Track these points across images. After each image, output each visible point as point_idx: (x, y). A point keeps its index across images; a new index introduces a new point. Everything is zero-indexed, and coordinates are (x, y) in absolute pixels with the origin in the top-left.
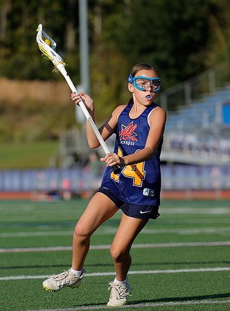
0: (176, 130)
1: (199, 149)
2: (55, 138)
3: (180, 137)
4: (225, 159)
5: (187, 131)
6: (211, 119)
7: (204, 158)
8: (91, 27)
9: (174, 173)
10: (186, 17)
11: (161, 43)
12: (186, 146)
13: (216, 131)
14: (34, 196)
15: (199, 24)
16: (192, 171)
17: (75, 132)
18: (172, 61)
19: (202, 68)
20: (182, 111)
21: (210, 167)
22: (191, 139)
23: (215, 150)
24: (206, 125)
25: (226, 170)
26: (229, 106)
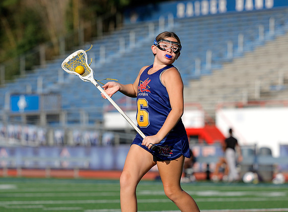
4: (12, 142)
6: (1, 107)
13: (5, 117)
23: (4, 133)
25: (12, 151)
26: (15, 96)
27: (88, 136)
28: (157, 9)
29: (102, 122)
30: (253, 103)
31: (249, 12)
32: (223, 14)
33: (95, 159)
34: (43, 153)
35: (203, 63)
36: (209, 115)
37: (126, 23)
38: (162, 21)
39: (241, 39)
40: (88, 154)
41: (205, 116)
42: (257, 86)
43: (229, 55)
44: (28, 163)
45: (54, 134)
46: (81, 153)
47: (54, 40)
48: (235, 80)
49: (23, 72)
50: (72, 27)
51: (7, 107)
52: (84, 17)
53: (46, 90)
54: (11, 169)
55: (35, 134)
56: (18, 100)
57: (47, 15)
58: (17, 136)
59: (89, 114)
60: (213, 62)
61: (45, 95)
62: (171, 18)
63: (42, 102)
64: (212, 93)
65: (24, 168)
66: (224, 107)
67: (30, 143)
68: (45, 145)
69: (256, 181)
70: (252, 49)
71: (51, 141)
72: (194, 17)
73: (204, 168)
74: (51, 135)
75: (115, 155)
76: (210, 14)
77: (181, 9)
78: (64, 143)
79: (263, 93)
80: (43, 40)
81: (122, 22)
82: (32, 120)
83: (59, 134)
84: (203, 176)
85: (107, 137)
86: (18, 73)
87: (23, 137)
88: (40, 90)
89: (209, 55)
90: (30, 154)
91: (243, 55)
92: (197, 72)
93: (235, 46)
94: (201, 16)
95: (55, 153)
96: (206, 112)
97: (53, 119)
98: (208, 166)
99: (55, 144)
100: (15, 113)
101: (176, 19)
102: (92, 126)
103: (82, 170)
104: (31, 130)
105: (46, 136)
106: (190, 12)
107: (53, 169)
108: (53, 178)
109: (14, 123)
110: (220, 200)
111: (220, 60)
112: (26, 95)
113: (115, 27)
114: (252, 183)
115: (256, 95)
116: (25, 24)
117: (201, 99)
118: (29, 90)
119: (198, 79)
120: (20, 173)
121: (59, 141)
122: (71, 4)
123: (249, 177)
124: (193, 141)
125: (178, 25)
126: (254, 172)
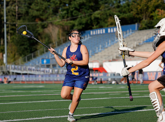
0: (29, 65)
1: (35, 70)
3: (31, 68)
4: (42, 73)
5: (32, 66)
6: (39, 63)
7: (37, 73)
8: (7, 39)
9: (29, 77)
11: (25, 43)
12: (32, 70)
13: (40, 66)
16: (34, 76)
17: (3, 66)
18: (28, 48)
19: (36, 50)
20: (31, 61)
21: (38, 75)
22: (33, 68)
23: (40, 71)
24: (37, 64)
25: (42, 76)
26: (43, 59)
28: (84, 32)
30: (114, 60)
31: (112, 33)
32: (104, 34)
34: (51, 76)
35: (99, 48)
36: (101, 64)
38: (86, 36)
39: (110, 41)
42: (115, 55)
43: (106, 46)
44: (47, 79)
45: (55, 70)
47: (54, 42)
48: (108, 53)
49: (45, 52)
50: (59, 38)
51: (40, 63)
52: (63, 35)
53: (52, 57)
54: (42, 81)
55: (49, 71)
56: (44, 60)
57: (52, 35)
58: (44, 71)
60: (102, 48)
61: (52, 59)
62: (89, 35)
63: (51, 61)
64: (102, 57)
65: (46, 81)
66: (105, 61)
67: (48, 73)
68: (52, 74)
69: (116, 84)
70: (113, 44)
71: (54, 73)
72: (96, 35)
73: (100, 80)
74: (54, 71)
76: (100, 34)
77: (91, 32)
78: (58, 73)
79: (117, 57)
80: (51, 42)
82: (48, 66)
83: (56, 70)
84: (100, 82)
86: (43, 52)
87: (45, 71)
88: (50, 58)
89: (100, 46)
90: (48, 77)
91: (110, 46)
92: (97, 51)
93: (108, 43)
94: (98, 34)
95: (55, 76)
97: (54, 66)
98: (101, 79)
99: (55, 73)
100: (43, 64)
101: (90, 36)
104: (48, 69)
105: (52, 71)
106: (94, 33)
107: (55, 81)
108: (55, 83)
109: (42, 68)
110: (106, 89)
111: (104, 47)
112: (46, 59)
114: (114, 84)
115: (115, 58)
116: (45, 38)
117: (98, 59)
118: (47, 57)
119: (97, 53)
120: (45, 82)
121: (56, 73)
122: (59, 32)
123: (114, 82)
124: (96, 72)
125: (91, 37)
126: (115, 81)
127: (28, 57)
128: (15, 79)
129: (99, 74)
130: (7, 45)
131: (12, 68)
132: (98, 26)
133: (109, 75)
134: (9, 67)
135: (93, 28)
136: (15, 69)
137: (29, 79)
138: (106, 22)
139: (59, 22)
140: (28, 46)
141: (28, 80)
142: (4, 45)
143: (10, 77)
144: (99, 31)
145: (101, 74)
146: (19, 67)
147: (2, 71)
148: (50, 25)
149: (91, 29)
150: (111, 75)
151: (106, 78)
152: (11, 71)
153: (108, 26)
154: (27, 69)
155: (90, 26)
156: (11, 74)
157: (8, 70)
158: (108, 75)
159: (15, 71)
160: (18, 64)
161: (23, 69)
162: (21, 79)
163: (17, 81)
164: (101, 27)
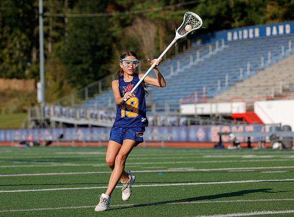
0: (93, 107)
1: (105, 118)
2: (25, 111)
3: (96, 112)
5: (99, 108)
6: (113, 102)
8: (45, 49)
9: (92, 132)
10: (99, 44)
11: (84, 59)
12: (99, 117)
14: (12, 144)
15: (107, 48)
16: (102, 130)
17: (36, 108)
18: (91, 69)
19: (108, 73)
20: (97, 97)
22: (101, 113)
24: (110, 105)
27: (170, 120)
28: (213, 36)
29: (179, 111)
30: (278, 97)
31: (275, 37)
32: (257, 38)
33: (174, 135)
35: (245, 70)
36: (249, 105)
37: (194, 45)
38: (217, 43)
39: (269, 54)
40: (170, 132)
41: (247, 106)
42: (281, 85)
43: (262, 65)
46: (165, 131)
48: (266, 82)
50: (158, 49)
52: (166, 42)
57: (142, 41)
59: (170, 106)
60: (251, 70)
62: (223, 42)
64: (251, 90)
66: (259, 100)
69: (281, 148)
70: (277, 61)
72: (238, 40)
73: (246, 140)
75: (188, 132)
76: (248, 38)
77: (229, 35)
78: (154, 124)
79: (284, 90)
80: (140, 57)
81: (191, 45)
83: (151, 119)
84: (246, 145)
85: (183, 120)
89: (249, 65)
91: (271, 65)
92: (241, 77)
93: (266, 59)
94: (243, 39)
96: (247, 103)
98: (249, 138)
101: (227, 42)
102: (172, 113)
103: (166, 142)
106: (235, 37)
107: (148, 142)
108: (148, 147)
110: (257, 161)
111: (256, 69)
113: (187, 48)
114: (278, 149)
115: (280, 91)
116: (128, 47)
117: (244, 94)
119: (242, 81)
121: (151, 124)
122: (158, 34)
123: (276, 145)
124: (239, 122)
125: (228, 46)
126: (279, 142)
127: (89, 89)
128: (62, 136)
129: (244, 128)
130: (45, 63)
131: (55, 113)
132: (243, 22)
133: (267, 129)
134: (49, 111)
135: (233, 25)
136: (62, 114)
137: (92, 138)
138: (262, 14)
139: (157, 12)
140: (91, 65)
141: (88, 138)
142: (38, 62)
143: (51, 133)
144: (245, 32)
145: (250, 128)
146: (71, 111)
147: (34, 118)
148: (139, 20)
149: (229, 27)
150: (271, 129)
151: (259, 135)
152: (53, 119)
153: (265, 22)
154: (88, 116)
155: (227, 22)
156: (53, 125)
157: (47, 116)
158: (265, 129)
159: (63, 120)
160: (69, 104)
161: (78, 116)
162: (75, 138)
163: (65, 141)
164: (250, 24)
